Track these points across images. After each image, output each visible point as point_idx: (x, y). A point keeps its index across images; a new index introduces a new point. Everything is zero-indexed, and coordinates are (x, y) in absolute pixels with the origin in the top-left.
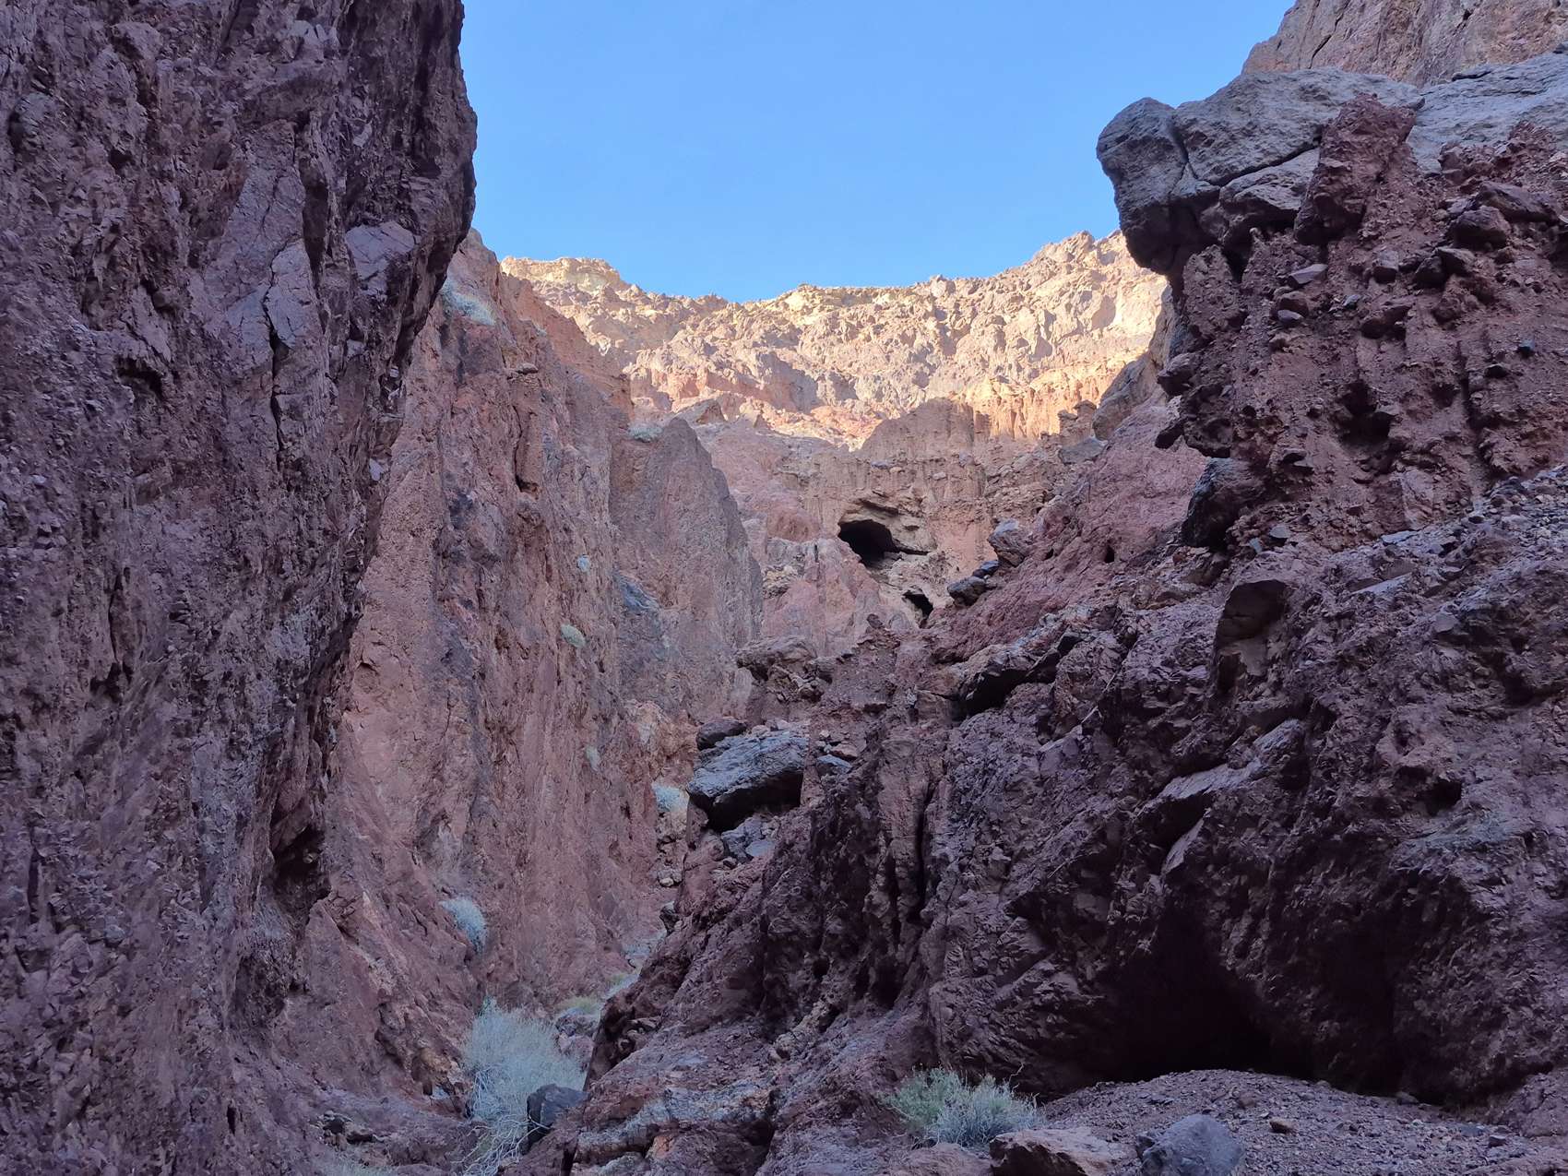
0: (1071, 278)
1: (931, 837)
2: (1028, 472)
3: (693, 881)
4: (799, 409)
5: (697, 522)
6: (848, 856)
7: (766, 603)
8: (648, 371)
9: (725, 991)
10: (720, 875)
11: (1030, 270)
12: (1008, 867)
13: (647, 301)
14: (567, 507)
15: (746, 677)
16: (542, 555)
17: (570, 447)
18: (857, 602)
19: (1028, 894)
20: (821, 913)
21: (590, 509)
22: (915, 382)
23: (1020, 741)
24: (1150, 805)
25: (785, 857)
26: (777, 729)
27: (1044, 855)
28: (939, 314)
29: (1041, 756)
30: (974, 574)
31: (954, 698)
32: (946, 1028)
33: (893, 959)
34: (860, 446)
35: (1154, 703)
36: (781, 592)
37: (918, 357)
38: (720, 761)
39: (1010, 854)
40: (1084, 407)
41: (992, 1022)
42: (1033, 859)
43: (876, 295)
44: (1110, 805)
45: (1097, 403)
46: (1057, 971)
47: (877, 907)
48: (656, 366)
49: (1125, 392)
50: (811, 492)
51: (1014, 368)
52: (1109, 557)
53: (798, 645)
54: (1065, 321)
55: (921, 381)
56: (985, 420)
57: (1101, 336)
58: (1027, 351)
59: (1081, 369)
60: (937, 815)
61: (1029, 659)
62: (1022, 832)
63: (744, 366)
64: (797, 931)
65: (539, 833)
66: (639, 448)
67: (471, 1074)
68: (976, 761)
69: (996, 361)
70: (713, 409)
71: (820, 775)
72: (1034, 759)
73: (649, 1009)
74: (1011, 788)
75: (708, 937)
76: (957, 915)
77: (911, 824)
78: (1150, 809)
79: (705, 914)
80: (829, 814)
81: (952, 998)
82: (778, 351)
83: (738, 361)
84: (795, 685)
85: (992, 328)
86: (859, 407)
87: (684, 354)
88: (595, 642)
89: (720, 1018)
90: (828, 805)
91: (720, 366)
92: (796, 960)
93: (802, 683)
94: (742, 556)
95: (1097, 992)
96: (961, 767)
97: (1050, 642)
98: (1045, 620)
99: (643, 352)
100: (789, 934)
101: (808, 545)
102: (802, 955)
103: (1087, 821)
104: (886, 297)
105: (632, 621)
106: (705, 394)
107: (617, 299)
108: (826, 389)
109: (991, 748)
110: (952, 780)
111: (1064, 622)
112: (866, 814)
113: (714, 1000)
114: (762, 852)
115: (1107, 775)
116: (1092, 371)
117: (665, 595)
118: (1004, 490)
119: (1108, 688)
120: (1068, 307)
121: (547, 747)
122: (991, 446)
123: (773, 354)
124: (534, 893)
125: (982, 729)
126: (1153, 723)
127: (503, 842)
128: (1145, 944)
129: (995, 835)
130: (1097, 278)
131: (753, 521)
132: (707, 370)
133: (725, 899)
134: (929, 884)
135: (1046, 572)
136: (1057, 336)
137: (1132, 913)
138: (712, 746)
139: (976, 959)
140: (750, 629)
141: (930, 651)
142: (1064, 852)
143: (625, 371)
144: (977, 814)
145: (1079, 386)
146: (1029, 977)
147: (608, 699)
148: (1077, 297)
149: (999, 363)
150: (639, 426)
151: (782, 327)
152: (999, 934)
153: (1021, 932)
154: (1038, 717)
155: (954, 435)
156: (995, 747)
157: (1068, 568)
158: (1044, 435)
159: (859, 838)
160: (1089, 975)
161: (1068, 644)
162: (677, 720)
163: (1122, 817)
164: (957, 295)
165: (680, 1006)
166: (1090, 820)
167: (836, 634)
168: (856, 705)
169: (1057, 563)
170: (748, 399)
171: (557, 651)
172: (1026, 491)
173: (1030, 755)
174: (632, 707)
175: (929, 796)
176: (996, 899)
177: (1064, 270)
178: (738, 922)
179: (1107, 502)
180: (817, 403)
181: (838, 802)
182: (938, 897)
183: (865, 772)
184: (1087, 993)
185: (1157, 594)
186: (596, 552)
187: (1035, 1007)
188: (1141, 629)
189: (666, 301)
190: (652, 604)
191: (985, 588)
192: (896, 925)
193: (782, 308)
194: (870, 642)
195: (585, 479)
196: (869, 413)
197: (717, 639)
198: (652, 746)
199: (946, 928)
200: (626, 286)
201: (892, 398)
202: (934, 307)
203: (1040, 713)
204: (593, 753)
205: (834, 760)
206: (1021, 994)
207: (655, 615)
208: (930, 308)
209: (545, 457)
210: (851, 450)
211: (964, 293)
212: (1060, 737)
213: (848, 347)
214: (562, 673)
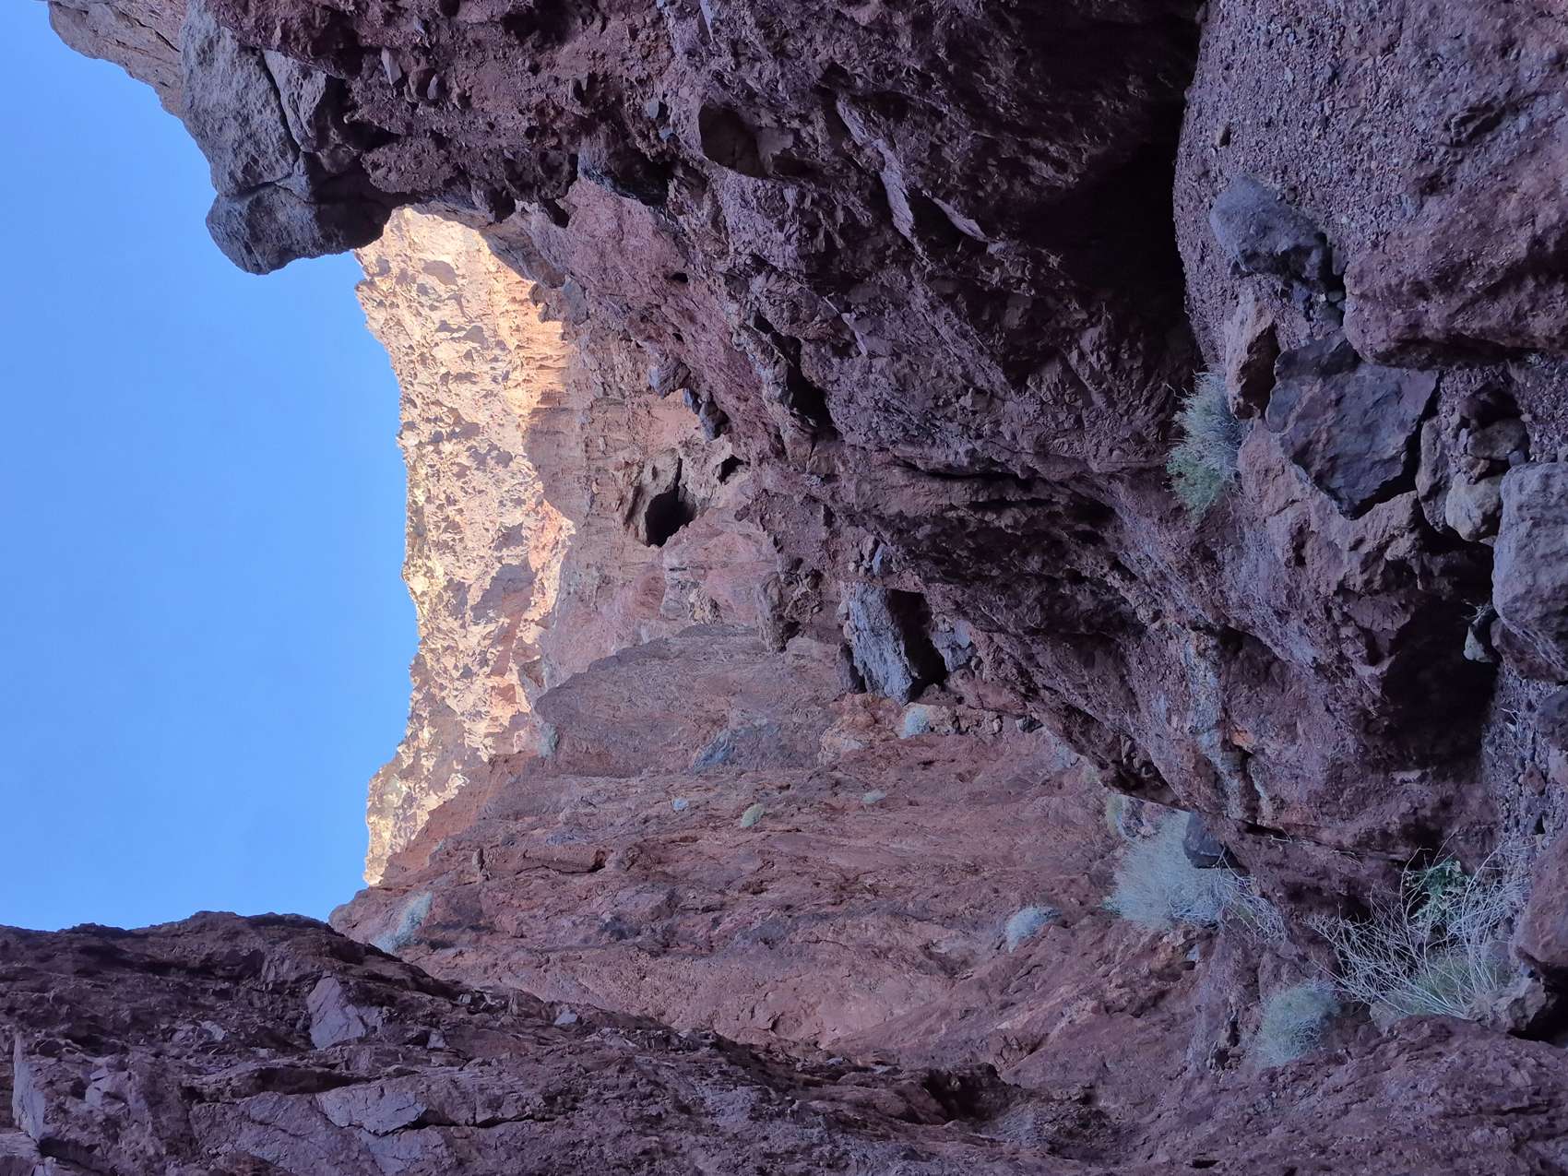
0: (403, 305)
1: (949, 466)
2: (600, 355)
3: (993, 700)
4: (531, 583)
5: (642, 689)
6: (967, 547)
7: (727, 621)
8: (487, 736)
9: (1096, 672)
10: (987, 672)
11: (394, 345)
12: (979, 391)
13: (415, 736)
14: (622, 820)
15: (798, 643)
16: (670, 846)
17: (561, 817)
18: (728, 530)
19: (1005, 373)
20: (1022, 576)
21: (624, 798)
22: (506, 466)
23: (856, 375)
24: (919, 250)
25: (968, 609)
26: (848, 614)
27: (967, 355)
28: (437, 439)
29: (871, 355)
30: (697, 413)
31: (814, 439)
32: (1132, 458)
33: (1066, 507)
34: (571, 523)
35: (820, 242)
36: (715, 606)
37: (481, 461)
38: (878, 671)
39: (966, 389)
40: (535, 296)
41: (1127, 411)
42: (971, 367)
43: (415, 502)
44: (919, 289)
45: (532, 283)
46: (1079, 347)
47: (1016, 520)
48: (482, 727)
49: (519, 255)
50: (615, 574)
51: (494, 365)
52: (681, 278)
53: (765, 590)
54: (448, 312)
55: (505, 459)
56: (547, 397)
57: (463, 277)
58: (477, 351)
59: (496, 298)
60: (927, 459)
61: (776, 363)
62: (945, 375)
63: (484, 638)
64: (1037, 599)
65: (946, 852)
66: (565, 746)
67: (1175, 922)
68: (876, 419)
69: (489, 385)
70: (528, 671)
71: (891, 572)
72: (874, 362)
73: (1113, 747)
74: (903, 385)
75: (1045, 687)
76: (1025, 443)
77: (936, 485)
78: (924, 249)
79: (1023, 690)
80: (927, 565)
81: (1104, 450)
82: (471, 602)
83: (479, 644)
84: (805, 595)
85: (453, 386)
86: (530, 522)
87: (470, 699)
88: (760, 794)
89: (1122, 678)
90: (918, 565)
91: (484, 662)
92: (1068, 601)
93: (803, 587)
94: (677, 644)
95: (1100, 309)
96: (882, 433)
97: (760, 341)
98: (739, 345)
99: (466, 741)
100: (1042, 608)
101: (668, 577)
102: (1062, 596)
103: (935, 313)
104: (418, 492)
105: (740, 755)
106: (513, 678)
107: (411, 766)
108: (511, 556)
109: (863, 404)
110: (894, 442)
111: (741, 327)
112: (927, 528)
113: (1104, 682)
114: (966, 632)
115: (890, 290)
116: (499, 287)
117: (714, 722)
118: (618, 379)
119: (805, 286)
120: (433, 308)
121: (862, 843)
122: (573, 391)
123: (473, 608)
124: (1004, 858)
125: (845, 411)
126: (840, 243)
127: (952, 888)
128: (1054, 261)
129: (948, 403)
130: (403, 278)
131: (643, 632)
132: (488, 676)
133: (1009, 670)
134: (994, 469)
135: (696, 342)
136: (462, 320)
137: (1023, 272)
138: (863, 678)
139: (1066, 426)
140: (751, 639)
141: (773, 460)
142: (965, 336)
143: (486, 759)
144: (927, 420)
145: (514, 300)
146: (1084, 375)
147: (817, 781)
148: (423, 299)
149: (488, 379)
150: (542, 746)
151: (445, 599)
152: (1043, 403)
153: (1041, 381)
154: (834, 356)
155: (561, 427)
156: (863, 399)
157: (692, 319)
158: (563, 338)
159: (950, 537)
160: (1084, 316)
161: (762, 324)
162: (839, 713)
163: (931, 278)
164: (418, 420)
165: (1110, 716)
166: (934, 309)
167: (758, 551)
168: (824, 534)
169: (687, 330)
170: (519, 634)
171: (766, 833)
172: (619, 358)
174: (825, 758)
175: (909, 467)
176: (1009, 404)
177: (394, 311)
178: (1030, 658)
179: (627, 278)
180: (525, 565)
181: (914, 556)
182: (1007, 461)
183: (886, 528)
184: (1100, 319)
185: (714, 233)
186: (668, 792)
187: (1113, 370)
188: (748, 251)
189: (414, 716)
190: (722, 735)
191: (711, 403)
192: (1034, 503)
193: (426, 598)
194: (762, 519)
195: (594, 802)
196: (538, 513)
197: (760, 671)
198: (862, 737)
199: (1037, 454)
200: (398, 758)
201: (522, 489)
202: (429, 443)
203: (831, 354)
204: (869, 797)
205: (877, 558)
206: (1100, 384)
207: (735, 733)
208: (431, 448)
209: (571, 842)
210: (574, 532)
211: (415, 412)
212: (853, 336)
214: (789, 827)
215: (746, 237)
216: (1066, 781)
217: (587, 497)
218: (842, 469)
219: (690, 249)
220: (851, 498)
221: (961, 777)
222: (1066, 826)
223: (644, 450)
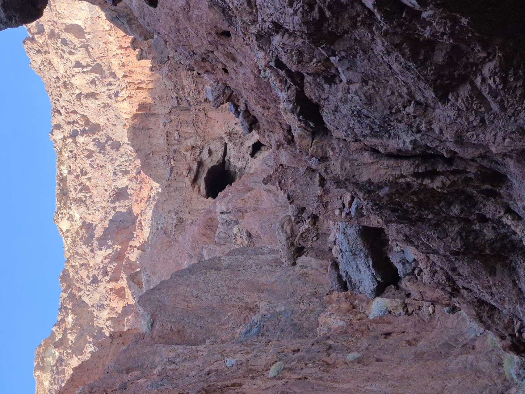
0: (52, 52)
1: (400, 151)
2: (175, 80)
3: (429, 295)
4: (134, 223)
5: (205, 289)
6: (412, 201)
7: (257, 245)
8: (108, 320)
9: (498, 278)
10: (426, 277)
11: (47, 77)
12: (418, 103)
13: (63, 321)
14: (194, 373)
15: (302, 260)
16: (225, 389)
17: (156, 371)
18: (257, 187)
19: (435, 92)
20: (450, 219)
21: (195, 358)
22: (117, 150)
23: (340, 95)
24: (378, 16)
25: (413, 240)
26: (335, 242)
27: (410, 81)
28: (74, 135)
29: (349, 82)
30: (238, 117)
31: (314, 135)
32: (518, 143)
33: (476, 174)
34: (158, 185)
35: (316, 13)
36: (249, 235)
37: (102, 147)
38: (355, 277)
39: (410, 102)
40: (134, 45)
41: (513, 114)
42: (413, 88)
43: (61, 174)
44: (379, 41)
45: (131, 37)
46: (481, 74)
47: (443, 184)
48: (105, 314)
49: (124, 20)
50: (186, 216)
51: (109, 87)
52: (227, 34)
53: (282, 227)
54: (80, 56)
55: (117, 146)
56: (142, 106)
57: (89, 33)
58: (98, 79)
59: (110, 46)
60: (385, 147)
61: (289, 88)
62: (396, 94)
63: (105, 258)
64: (458, 233)
66: (157, 326)
68: (352, 122)
69: (105, 99)
70: (133, 278)
71: (362, 215)
72: (351, 86)
73: (509, 326)
74: (369, 101)
75: (464, 288)
76: (448, 135)
77: (392, 162)
78: (381, 16)
79: (449, 290)
80: (387, 212)
81: (499, 139)
82: (97, 236)
83: (102, 262)
84: (308, 230)
85: (84, 101)
86: (133, 185)
87: (97, 296)
88: (281, 355)
89: (514, 281)
90: (381, 213)
91: (106, 273)
92: (478, 234)
93: (306, 225)
94: (226, 261)
95: (494, 50)
96: (356, 131)
97: (278, 75)
98: (265, 78)
99: (95, 323)
100: (461, 238)
101: (220, 218)
102: (474, 231)
103: (389, 55)
104: (63, 168)
105: (267, 330)
106: (123, 283)
107: (61, 340)
108: (121, 206)
109: (344, 112)
110: (364, 136)
111: (266, 66)
112: (386, 190)
113: (503, 285)
114: (411, 253)
115: (360, 42)
116: (111, 39)
117: (251, 310)
118: (186, 95)
119: (307, 41)
120: (71, 53)
121: (346, 386)
122: (159, 103)
123: (98, 240)
125: (333, 117)
128: (464, 21)
129: (398, 111)
130: (52, 35)
131: (205, 253)
132: (108, 282)
133: (440, 277)
134: (429, 152)
135: (236, 73)
136: (89, 60)
137: (445, 29)
138: (345, 282)
139: (475, 124)
140: (273, 256)
141: (285, 146)
142: (408, 69)
143: (108, 335)
144: (385, 122)
145: (121, 47)
146: (485, 92)
147: (317, 346)
148: (65, 48)
149: (106, 97)
150: (143, 326)
151: (81, 234)
152: (459, 110)
153: (458, 96)
154: (325, 83)
155: (151, 126)
156: (344, 109)
157: (234, 59)
158: (151, 69)
159: (401, 194)
160: (484, 55)
161: (279, 64)
162: (330, 302)
163: (386, 34)
164: (62, 123)
165: (506, 306)
166: (389, 53)
167: (277, 200)
168: (319, 192)
169: (230, 66)
170: (127, 255)
171: (286, 380)
172: (187, 81)
173: (349, 89)
174: (321, 331)
175: (374, 151)
176: (437, 111)
177: (47, 56)
178: (454, 270)
179: (193, 35)
180: (130, 212)
181: (378, 207)
182: (437, 146)
183: (360, 190)
184: (495, 55)
186: (222, 355)
187: (503, 89)
188: (270, 20)
189: (63, 308)
190: (256, 318)
191: (247, 111)
192: (454, 172)
193: (69, 234)
194: (280, 182)
195: (176, 361)
196: (137, 179)
197: (279, 276)
198: (346, 318)
199: (456, 142)
200: (53, 334)
201: (127, 164)
202: (70, 137)
203: (323, 82)
204: (351, 356)
205: (354, 207)
206: (496, 97)
207: (264, 316)
208: (71, 140)
209: (162, 388)
210: (160, 190)
211: (61, 118)
212: (337, 70)
213: (94, 192)
214: (300, 376)
215: (269, 11)
216: (477, 344)
217: (168, 169)
218: (331, 153)
219: (233, 18)
220: (337, 171)
221: (409, 343)
222: (478, 374)
223: (203, 138)
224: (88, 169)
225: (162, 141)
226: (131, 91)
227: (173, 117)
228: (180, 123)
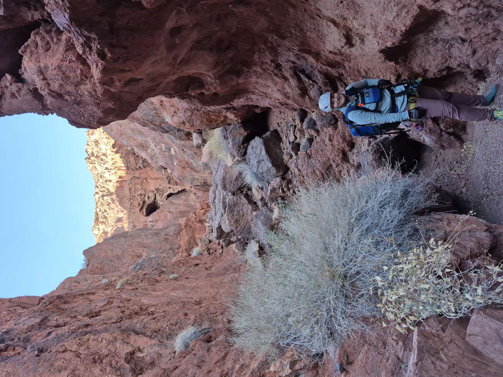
0: (97, 163)
18: (165, 210)
28: (103, 196)
37: (114, 201)
108: (119, 225)
120: (104, 164)
148: (102, 162)
151: (102, 236)
164: (99, 191)
177: (95, 165)
180: (123, 227)
193: (98, 236)
208: (101, 198)
211: (98, 189)
213: (109, 219)
217: (130, 204)
223: (145, 191)
224: (108, 210)
225: (128, 192)
226: (116, 170)
227: (132, 181)
228: (135, 184)
